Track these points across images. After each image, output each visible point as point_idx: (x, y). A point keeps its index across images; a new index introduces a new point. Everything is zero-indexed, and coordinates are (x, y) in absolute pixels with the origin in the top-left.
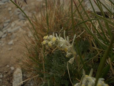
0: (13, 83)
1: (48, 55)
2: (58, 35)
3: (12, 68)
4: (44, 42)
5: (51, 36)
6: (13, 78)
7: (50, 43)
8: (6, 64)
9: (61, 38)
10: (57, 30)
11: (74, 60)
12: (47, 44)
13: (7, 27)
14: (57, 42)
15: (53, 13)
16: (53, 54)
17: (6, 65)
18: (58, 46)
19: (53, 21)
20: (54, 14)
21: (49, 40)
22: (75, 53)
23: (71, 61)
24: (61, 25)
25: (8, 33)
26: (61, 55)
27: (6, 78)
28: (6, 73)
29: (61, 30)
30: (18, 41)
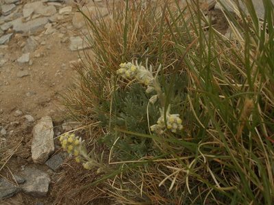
0: (33, 147)
1: (119, 91)
2: (139, 63)
3: (30, 118)
4: (121, 70)
5: (129, 63)
6: (32, 136)
7: (128, 72)
8: (12, 108)
9: (142, 67)
10: (139, 51)
11: (158, 99)
12: (124, 73)
13: (11, 15)
14: (136, 72)
15: (136, 20)
16: (128, 90)
17: (14, 110)
18: (137, 77)
19: (134, 34)
20: (137, 23)
21: (127, 69)
22: (158, 88)
23: (153, 99)
24: (147, 43)
25: (15, 32)
26: (141, 91)
27: (17, 136)
28: (17, 125)
29: (146, 51)
30: (42, 56)
